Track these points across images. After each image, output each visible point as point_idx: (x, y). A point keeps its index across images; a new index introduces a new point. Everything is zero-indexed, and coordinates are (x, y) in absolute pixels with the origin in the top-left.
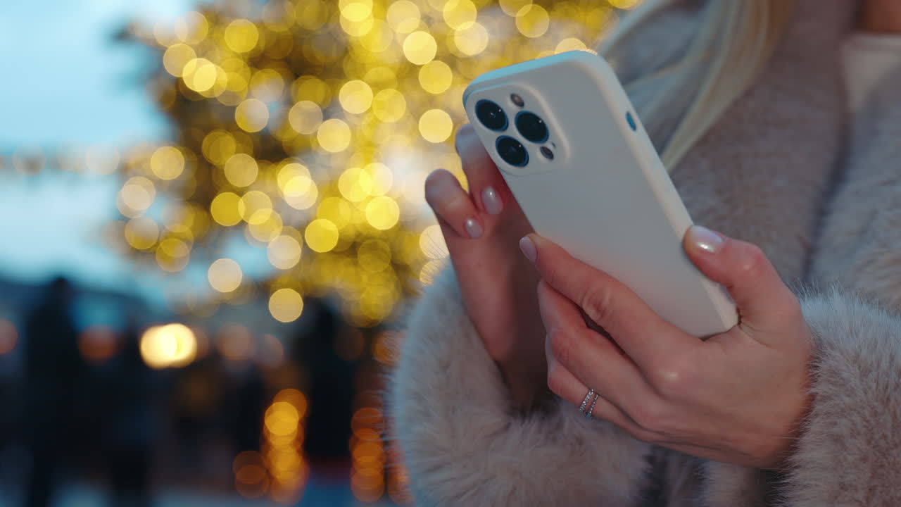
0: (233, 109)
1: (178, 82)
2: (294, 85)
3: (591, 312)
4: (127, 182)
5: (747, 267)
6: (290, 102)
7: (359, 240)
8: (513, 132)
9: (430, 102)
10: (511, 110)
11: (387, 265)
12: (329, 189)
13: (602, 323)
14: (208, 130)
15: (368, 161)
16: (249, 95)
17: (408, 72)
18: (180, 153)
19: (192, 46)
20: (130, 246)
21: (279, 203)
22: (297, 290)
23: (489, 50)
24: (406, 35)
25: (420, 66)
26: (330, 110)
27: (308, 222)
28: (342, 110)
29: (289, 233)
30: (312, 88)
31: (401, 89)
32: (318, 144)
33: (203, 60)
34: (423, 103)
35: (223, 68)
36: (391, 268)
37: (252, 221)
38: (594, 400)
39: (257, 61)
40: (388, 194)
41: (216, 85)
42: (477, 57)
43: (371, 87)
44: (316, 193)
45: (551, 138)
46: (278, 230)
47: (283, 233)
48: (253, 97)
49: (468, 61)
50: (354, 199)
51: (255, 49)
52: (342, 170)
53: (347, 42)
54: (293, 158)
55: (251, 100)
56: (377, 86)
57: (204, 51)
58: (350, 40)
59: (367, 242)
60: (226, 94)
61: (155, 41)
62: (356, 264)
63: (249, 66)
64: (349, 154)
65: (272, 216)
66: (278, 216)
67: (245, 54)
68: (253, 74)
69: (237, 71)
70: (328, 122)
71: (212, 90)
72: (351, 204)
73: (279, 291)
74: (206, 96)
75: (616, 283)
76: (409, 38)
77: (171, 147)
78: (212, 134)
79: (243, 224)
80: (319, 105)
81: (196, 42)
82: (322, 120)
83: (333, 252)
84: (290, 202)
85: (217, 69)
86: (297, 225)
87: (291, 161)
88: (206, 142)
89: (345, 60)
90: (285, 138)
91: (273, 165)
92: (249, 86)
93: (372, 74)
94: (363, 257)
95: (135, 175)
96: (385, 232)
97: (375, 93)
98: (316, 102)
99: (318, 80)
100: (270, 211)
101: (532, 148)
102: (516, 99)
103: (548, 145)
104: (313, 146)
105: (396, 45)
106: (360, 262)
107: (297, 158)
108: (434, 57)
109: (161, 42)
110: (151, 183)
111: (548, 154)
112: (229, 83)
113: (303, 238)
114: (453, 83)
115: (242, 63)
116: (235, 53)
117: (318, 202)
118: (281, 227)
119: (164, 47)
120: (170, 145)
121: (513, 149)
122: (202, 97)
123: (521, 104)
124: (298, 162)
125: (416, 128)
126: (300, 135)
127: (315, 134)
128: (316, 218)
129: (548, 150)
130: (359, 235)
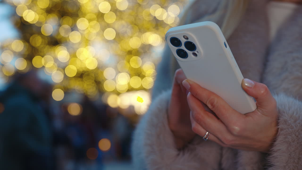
0: (40, 28)
1: (21, 18)
2: (61, 19)
3: (210, 106)
4: (4, 52)
5: (262, 92)
6: (60, 25)
7: (83, 73)
8: (183, 47)
9: (108, 26)
10: (183, 41)
11: (93, 81)
12: (73, 55)
13: (213, 109)
14: (32, 34)
15: (87, 45)
16: (46, 23)
17: (100, 16)
18: (22, 42)
19: (26, 6)
20: (4, 74)
21: (56, 60)
22: (62, 90)
23: (128, 8)
24: (99, 3)
25: (105, 14)
26: (74, 28)
27: (66, 67)
28: (77, 28)
29: (60, 70)
30: (68, 20)
31: (98, 21)
32: (69, 40)
33: (30, 10)
34: (105, 26)
35: (37, 13)
36: (94, 82)
37: (47, 66)
38: (209, 135)
39: (49, 11)
40: (94, 57)
41: (35, 19)
42: (124, 11)
43: (88, 20)
44: (69, 57)
45: (197, 50)
46: (56, 69)
47: (57, 70)
48: (47, 23)
49: (120, 12)
50: (81, 59)
51: (48, 7)
52: (78, 49)
53: (80, 5)
54: (61, 44)
55: (46, 24)
56: (90, 20)
57: (30, 7)
58: (81, 4)
59: (86, 73)
60: (38, 22)
61: (13, 4)
62: (82, 81)
63: (46, 12)
64: (80, 43)
65: (54, 64)
66: (56, 64)
67: (45, 9)
68: (47, 15)
69: (42, 14)
70: (73, 32)
71: (33, 21)
72: (81, 61)
73: (56, 90)
74: (31, 23)
75: (218, 97)
76: (101, 4)
77: (19, 40)
78: (33, 36)
79: (44, 67)
80: (70, 27)
81: (28, 4)
82: (71, 31)
83: (74, 77)
84: (60, 60)
85: (35, 13)
86: (62, 67)
87: (60, 45)
88: (31, 38)
89: (79, 11)
90: (58, 38)
91: (54, 47)
92: (46, 19)
93: (88, 16)
94: (84, 78)
95: (6, 50)
96: (92, 70)
97: (89, 22)
98: (69, 26)
99: (70, 18)
100: (53, 62)
101: (190, 53)
102: (185, 37)
103: (196, 52)
104: (68, 41)
105: (96, 6)
106: (84, 80)
107: (63, 44)
108: (110, 10)
109: (15, 4)
110: (12, 52)
111: (195, 55)
112: (39, 18)
113: (64, 72)
114: (116, 20)
115: (44, 11)
116: (41, 8)
117: (70, 59)
118: (57, 68)
119: (16, 6)
120: (18, 39)
121: (182, 53)
122: (29, 23)
123: (187, 39)
124: (63, 46)
125: (103, 35)
126: (63, 37)
127: (69, 36)
128: (68, 65)
129: (195, 53)
130: (83, 71)
